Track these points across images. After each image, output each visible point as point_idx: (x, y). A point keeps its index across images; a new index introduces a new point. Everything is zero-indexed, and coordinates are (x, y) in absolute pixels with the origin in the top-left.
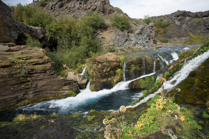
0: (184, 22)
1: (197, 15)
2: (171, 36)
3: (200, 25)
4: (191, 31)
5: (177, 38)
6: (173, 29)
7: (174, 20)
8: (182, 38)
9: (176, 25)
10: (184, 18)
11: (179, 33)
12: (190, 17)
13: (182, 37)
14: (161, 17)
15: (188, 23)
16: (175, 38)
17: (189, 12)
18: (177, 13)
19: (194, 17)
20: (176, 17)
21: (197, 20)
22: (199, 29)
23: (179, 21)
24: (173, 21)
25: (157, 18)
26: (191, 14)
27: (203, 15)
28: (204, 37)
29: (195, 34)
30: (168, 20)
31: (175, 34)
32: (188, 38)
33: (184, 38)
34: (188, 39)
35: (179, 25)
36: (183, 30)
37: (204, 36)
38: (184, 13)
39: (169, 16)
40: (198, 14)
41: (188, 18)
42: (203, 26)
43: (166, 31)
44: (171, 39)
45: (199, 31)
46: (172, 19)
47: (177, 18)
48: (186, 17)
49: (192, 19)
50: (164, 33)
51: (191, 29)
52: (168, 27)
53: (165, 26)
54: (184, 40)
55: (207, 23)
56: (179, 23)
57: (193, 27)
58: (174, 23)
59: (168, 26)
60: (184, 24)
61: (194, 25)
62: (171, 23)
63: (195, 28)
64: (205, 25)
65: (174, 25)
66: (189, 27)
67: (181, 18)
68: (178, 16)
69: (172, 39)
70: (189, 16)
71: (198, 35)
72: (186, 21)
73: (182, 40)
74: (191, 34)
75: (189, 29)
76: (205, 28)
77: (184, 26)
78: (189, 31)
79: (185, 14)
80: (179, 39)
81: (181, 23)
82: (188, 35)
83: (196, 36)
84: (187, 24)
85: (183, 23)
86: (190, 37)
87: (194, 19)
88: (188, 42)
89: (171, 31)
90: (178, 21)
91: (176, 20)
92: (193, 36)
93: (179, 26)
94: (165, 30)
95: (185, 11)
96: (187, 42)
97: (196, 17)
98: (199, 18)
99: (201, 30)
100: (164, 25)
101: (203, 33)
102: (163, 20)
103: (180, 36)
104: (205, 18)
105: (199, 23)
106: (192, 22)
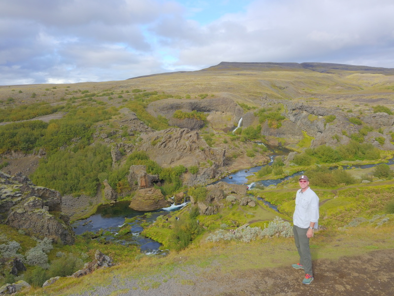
0: (300, 118)
2: (284, 133)
3: (314, 125)
5: (291, 135)
6: (287, 124)
8: (296, 136)
9: (290, 121)
10: (301, 112)
11: (293, 130)
12: (308, 112)
16: (289, 135)
18: (293, 107)
19: (311, 113)
20: (292, 111)
21: (313, 118)
22: (313, 129)
23: (294, 117)
26: (309, 109)
27: (319, 113)
29: (309, 133)
31: (289, 130)
32: (301, 137)
33: (298, 137)
34: (301, 139)
35: (294, 121)
36: (297, 128)
40: (315, 111)
41: (305, 113)
42: (316, 127)
43: (280, 126)
45: (312, 131)
46: (288, 111)
49: (308, 115)
50: (278, 128)
51: (305, 128)
52: (283, 121)
53: (280, 119)
54: (298, 139)
57: (307, 125)
58: (289, 117)
59: (283, 119)
60: (299, 120)
62: (286, 116)
63: (309, 127)
65: (288, 119)
66: (303, 125)
67: (297, 113)
68: (294, 110)
69: (285, 136)
70: (306, 111)
72: (302, 117)
74: (305, 133)
75: (303, 127)
77: (299, 123)
78: (303, 129)
79: (302, 108)
80: (293, 137)
82: (301, 134)
84: (301, 120)
86: (304, 137)
87: (310, 116)
89: (285, 127)
91: (291, 115)
92: (307, 136)
94: (279, 124)
96: (299, 142)
98: (315, 115)
99: (315, 131)
100: (280, 117)
101: (316, 135)
102: (281, 109)
103: (294, 134)
104: (320, 117)
105: (313, 122)
106: (306, 121)
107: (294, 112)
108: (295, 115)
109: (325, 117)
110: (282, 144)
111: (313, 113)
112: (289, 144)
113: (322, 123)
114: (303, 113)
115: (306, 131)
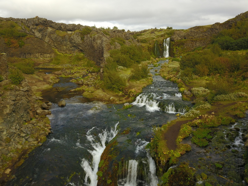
0: (46, 33)
1: (60, 27)
2: (30, 52)
3: (66, 40)
4: (55, 46)
5: (39, 54)
6: (33, 42)
7: (33, 30)
8: (45, 55)
9: (36, 37)
10: (45, 28)
11: (41, 48)
12: (53, 28)
13: (46, 53)
14: (12, 21)
15: (51, 36)
16: (37, 55)
17: (51, 21)
18: (35, 21)
19: (57, 29)
20: (35, 26)
21: (62, 33)
22: (65, 45)
23: (39, 33)
24: (31, 31)
25: (5, 20)
26: (54, 25)
27: (68, 28)
28: (71, 55)
29: (61, 50)
30: (23, 27)
31: (36, 49)
32: (53, 55)
33: (48, 55)
34: (53, 57)
35: (40, 37)
36: (46, 45)
38: (45, 22)
39: (23, 21)
40: (62, 26)
41: (50, 29)
42: (69, 42)
43: (23, 44)
44: (30, 55)
45: (65, 47)
46: (29, 27)
47: (37, 27)
48: (48, 27)
49: (55, 31)
50: (20, 46)
51: (56, 44)
52: (25, 38)
53: (19, 37)
54: (49, 57)
55: (73, 39)
56: (39, 34)
57: (58, 41)
58: (33, 34)
59: (23, 36)
60: (47, 37)
62: (28, 33)
63: (60, 43)
64: (70, 42)
65: (32, 36)
66: (53, 42)
67: (42, 29)
68: (37, 25)
69: (32, 56)
70: (51, 26)
71: (64, 52)
72: (48, 33)
73: (46, 58)
74: (56, 50)
75: (53, 44)
76: (71, 45)
77: (47, 39)
78: (53, 47)
80: (42, 56)
81: (42, 34)
82: (52, 52)
83: (63, 53)
84: (49, 36)
85: (45, 36)
86: (57, 55)
87: (58, 32)
88: (54, 60)
89: (30, 45)
91: (36, 31)
92: (59, 53)
93: (41, 39)
94: (20, 43)
95: (46, 20)
96: (52, 60)
97: (60, 30)
98: (63, 31)
99: (68, 47)
100: (18, 35)
101: (69, 50)
102: (14, 26)
103: (43, 53)
105: (64, 37)
106: (56, 36)
107: (38, 28)
108: (40, 31)
109: (77, 31)
112: (40, 64)
113: (77, 36)
114: (47, 29)
115: (57, 48)
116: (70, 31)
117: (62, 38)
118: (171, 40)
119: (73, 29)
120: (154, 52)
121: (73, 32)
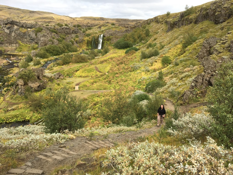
0: (13, 30)
2: (2, 43)
3: (26, 35)
5: (8, 44)
6: (3, 36)
8: (12, 45)
9: (6, 33)
10: (12, 26)
11: (9, 40)
12: (18, 26)
13: (13, 44)
15: (16, 32)
16: (7, 44)
17: (16, 21)
18: (5, 22)
19: (21, 27)
20: (5, 25)
21: (24, 30)
22: (26, 38)
24: (2, 28)
26: (18, 24)
27: (28, 26)
29: (23, 42)
31: (6, 41)
32: (17, 45)
33: (14, 45)
35: (9, 33)
36: (13, 38)
37: (30, 44)
40: (24, 25)
41: (16, 27)
45: (25, 40)
48: (15, 26)
49: (19, 28)
54: (15, 46)
56: (8, 31)
58: (3, 30)
60: (13, 32)
61: (21, 35)
63: (22, 37)
64: (29, 36)
65: (3, 32)
66: (17, 36)
67: (10, 27)
68: (6, 24)
69: (3, 45)
70: (16, 25)
71: (25, 43)
72: (14, 30)
73: (13, 47)
74: (20, 42)
76: (30, 38)
77: (13, 34)
78: (18, 39)
79: (13, 23)
80: (10, 45)
81: (10, 31)
82: (17, 43)
86: (20, 45)
87: (21, 29)
90: (7, 29)
91: (5, 28)
92: (21, 44)
95: (13, 21)
96: (17, 48)
97: (23, 27)
98: (25, 28)
99: (27, 40)
101: (29, 42)
103: (11, 43)
104: (29, 29)
105: (24, 33)
106: (19, 32)
107: (8, 26)
108: (8, 28)
109: (34, 29)
110: (3, 51)
111: (22, 26)
112: (9, 51)
113: (33, 33)
114: (14, 26)
115: (20, 40)
116: (29, 28)
117: (24, 34)
118: (104, 36)
119: (31, 27)
120: (91, 44)
121: (31, 29)
